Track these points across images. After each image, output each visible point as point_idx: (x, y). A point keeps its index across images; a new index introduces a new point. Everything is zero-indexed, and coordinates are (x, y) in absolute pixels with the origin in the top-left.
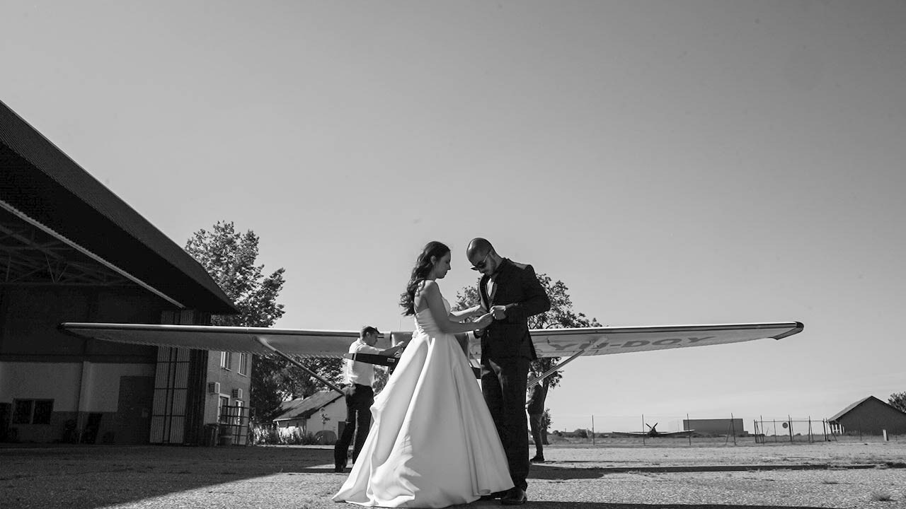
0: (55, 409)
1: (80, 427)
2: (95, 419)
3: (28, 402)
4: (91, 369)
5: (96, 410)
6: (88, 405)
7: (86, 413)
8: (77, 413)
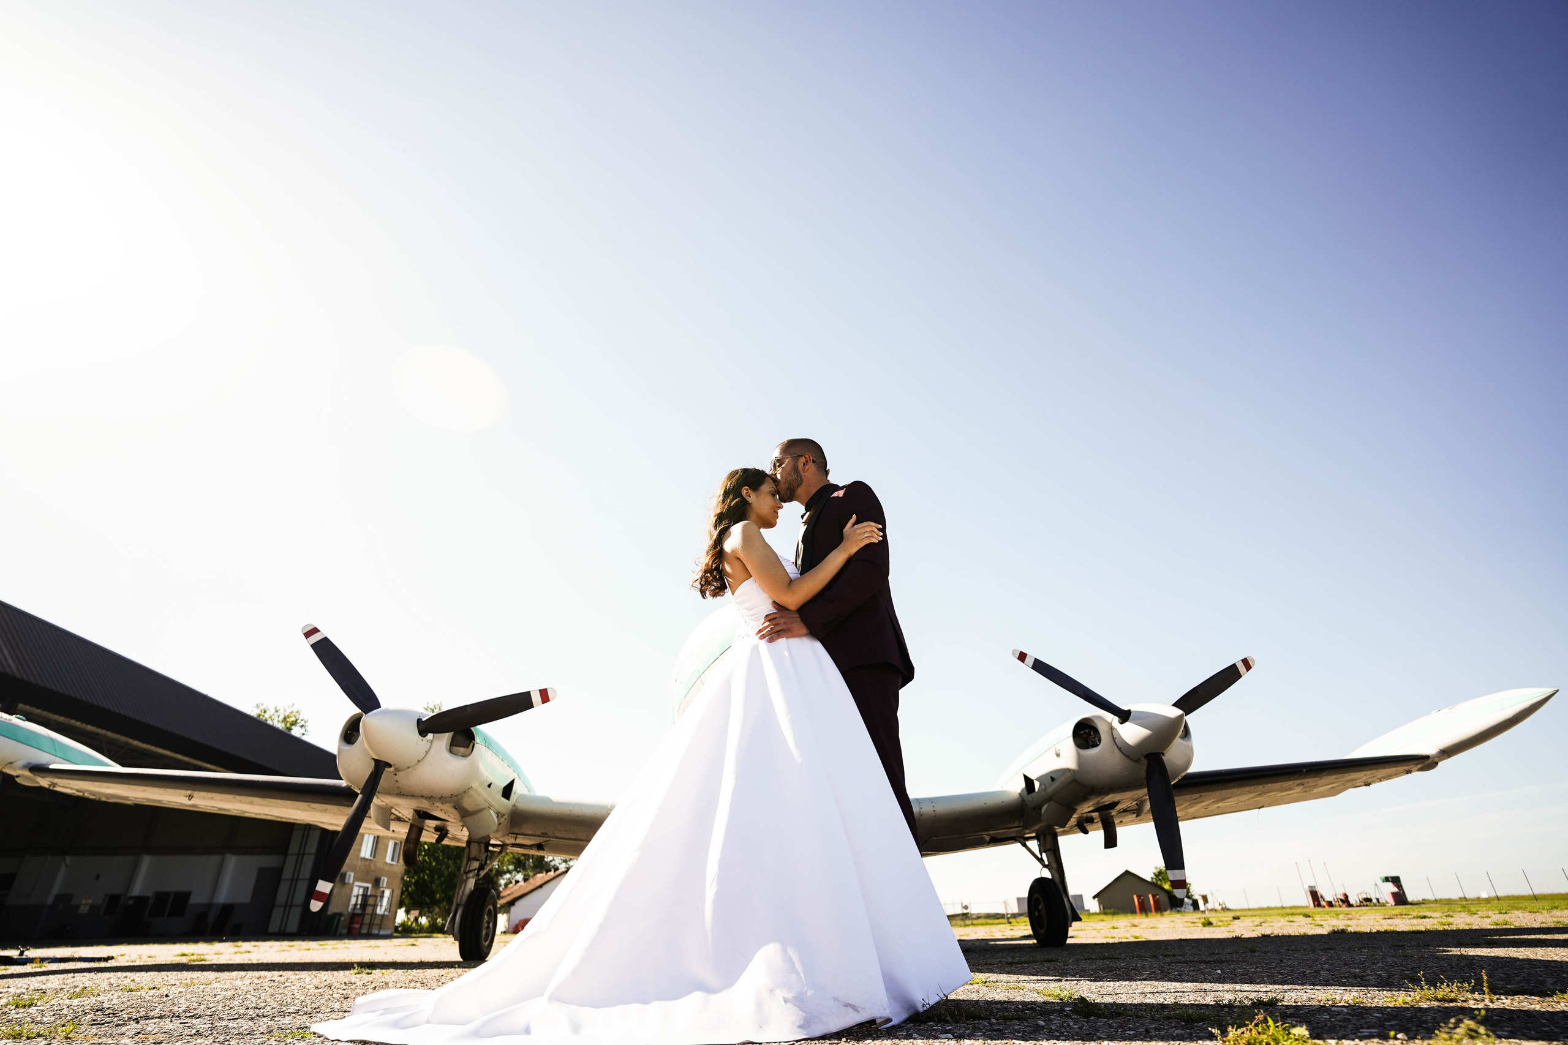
0: (193, 900)
1: (211, 919)
2: (228, 909)
3: (168, 894)
4: (232, 862)
5: (231, 901)
6: (223, 896)
7: (219, 904)
8: (210, 905)
